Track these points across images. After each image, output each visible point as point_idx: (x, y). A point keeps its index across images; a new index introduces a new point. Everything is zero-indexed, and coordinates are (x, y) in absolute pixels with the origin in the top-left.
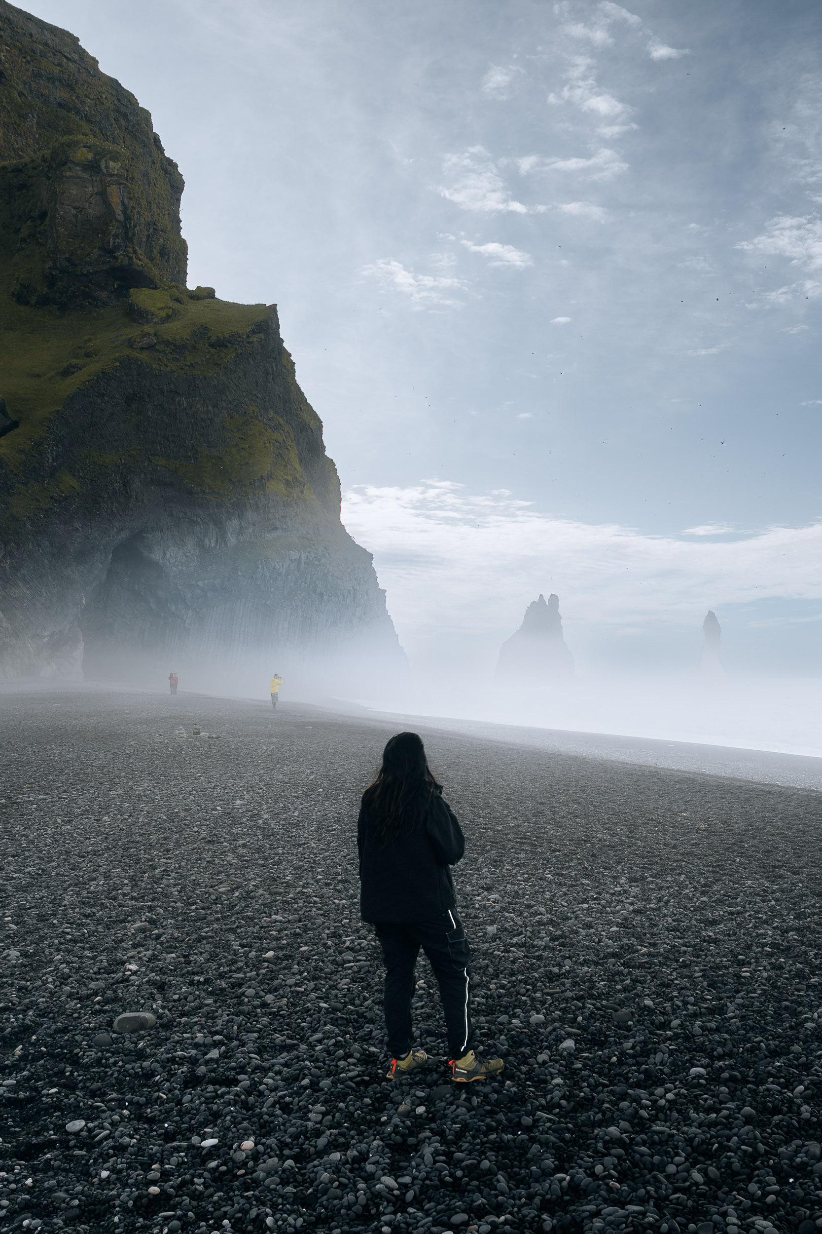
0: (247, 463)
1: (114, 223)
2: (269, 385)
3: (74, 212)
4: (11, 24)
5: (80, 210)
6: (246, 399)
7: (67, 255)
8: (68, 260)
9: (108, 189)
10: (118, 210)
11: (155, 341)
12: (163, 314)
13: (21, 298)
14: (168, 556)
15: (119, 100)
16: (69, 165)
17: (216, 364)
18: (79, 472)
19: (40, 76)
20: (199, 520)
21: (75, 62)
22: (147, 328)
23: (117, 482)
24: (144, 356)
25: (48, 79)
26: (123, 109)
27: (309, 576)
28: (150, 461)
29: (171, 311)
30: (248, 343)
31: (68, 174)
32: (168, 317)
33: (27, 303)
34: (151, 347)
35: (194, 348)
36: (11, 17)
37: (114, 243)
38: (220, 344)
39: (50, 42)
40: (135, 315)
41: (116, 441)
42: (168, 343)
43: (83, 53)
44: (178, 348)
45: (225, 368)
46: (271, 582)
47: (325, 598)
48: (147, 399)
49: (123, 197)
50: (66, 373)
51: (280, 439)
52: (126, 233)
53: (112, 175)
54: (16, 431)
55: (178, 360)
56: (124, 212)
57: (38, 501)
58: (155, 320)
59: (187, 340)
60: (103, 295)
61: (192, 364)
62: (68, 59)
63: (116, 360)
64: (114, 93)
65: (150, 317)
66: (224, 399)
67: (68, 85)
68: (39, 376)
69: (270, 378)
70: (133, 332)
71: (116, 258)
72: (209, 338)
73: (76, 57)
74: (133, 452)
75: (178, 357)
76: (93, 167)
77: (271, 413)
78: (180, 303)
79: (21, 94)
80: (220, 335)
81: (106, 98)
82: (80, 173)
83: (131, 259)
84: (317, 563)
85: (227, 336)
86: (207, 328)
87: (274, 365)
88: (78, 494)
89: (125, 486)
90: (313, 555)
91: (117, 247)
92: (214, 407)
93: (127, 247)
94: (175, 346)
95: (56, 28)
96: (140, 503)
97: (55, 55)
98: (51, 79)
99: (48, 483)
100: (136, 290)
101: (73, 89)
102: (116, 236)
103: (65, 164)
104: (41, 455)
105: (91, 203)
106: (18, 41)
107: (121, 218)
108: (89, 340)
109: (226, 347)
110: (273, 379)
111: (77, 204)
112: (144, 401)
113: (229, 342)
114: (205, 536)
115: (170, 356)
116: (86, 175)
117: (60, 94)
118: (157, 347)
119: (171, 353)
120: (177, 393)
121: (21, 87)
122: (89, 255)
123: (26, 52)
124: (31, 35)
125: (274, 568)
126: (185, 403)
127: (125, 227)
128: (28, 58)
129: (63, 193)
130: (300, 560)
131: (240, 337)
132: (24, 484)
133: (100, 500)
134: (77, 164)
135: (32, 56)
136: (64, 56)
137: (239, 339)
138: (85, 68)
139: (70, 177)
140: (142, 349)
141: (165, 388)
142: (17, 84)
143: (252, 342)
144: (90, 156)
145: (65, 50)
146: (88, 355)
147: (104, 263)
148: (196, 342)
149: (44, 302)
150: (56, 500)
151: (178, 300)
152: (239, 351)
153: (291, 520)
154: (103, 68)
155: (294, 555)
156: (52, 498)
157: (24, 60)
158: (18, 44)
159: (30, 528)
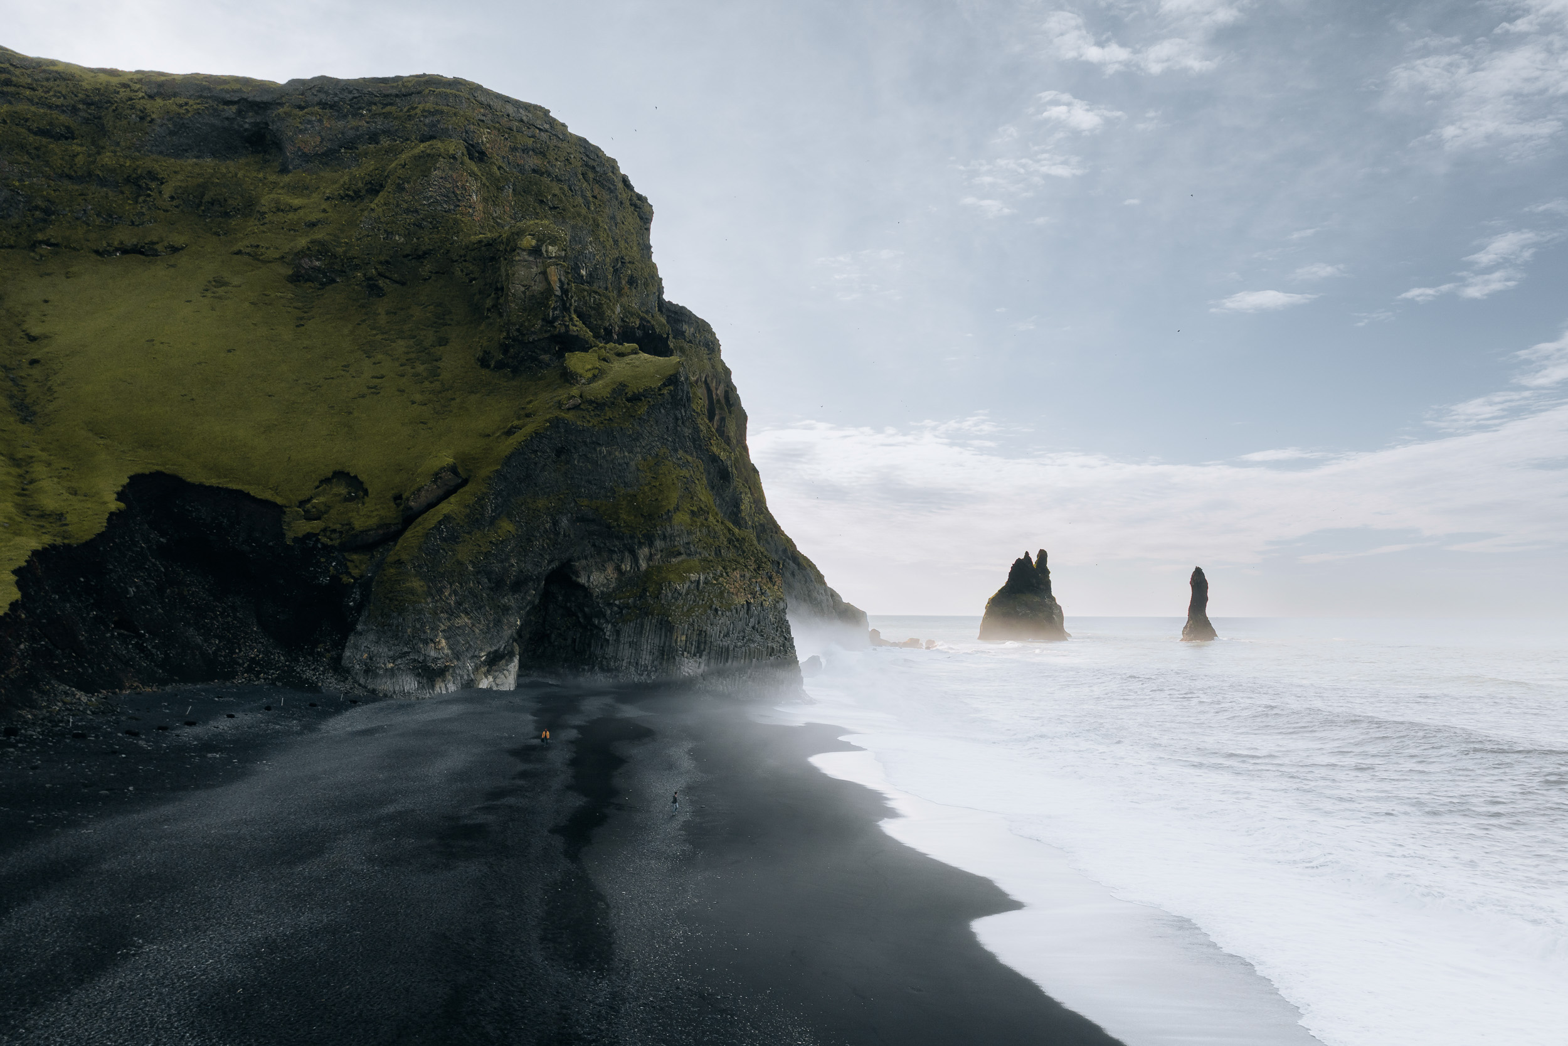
0: (657, 499)
1: (553, 298)
2: (679, 429)
3: (523, 289)
4: (491, 109)
5: (527, 287)
6: (658, 443)
7: (517, 327)
8: (518, 330)
9: (548, 270)
10: (556, 286)
11: (580, 401)
12: (590, 375)
13: (484, 362)
14: (591, 580)
15: (587, 156)
16: (517, 251)
17: (632, 416)
18: (515, 517)
19: (516, 149)
20: (616, 549)
21: (547, 131)
22: (575, 391)
23: (547, 522)
24: (569, 416)
25: (523, 151)
26: (591, 163)
27: (707, 594)
28: (576, 502)
29: (597, 371)
30: (660, 395)
31: (517, 258)
32: (595, 376)
33: (488, 366)
34: (576, 407)
35: (613, 403)
36: (491, 103)
37: (553, 314)
38: (636, 398)
39: (524, 118)
40: (568, 377)
41: (548, 487)
42: (591, 402)
43: (553, 122)
44: (598, 405)
45: (639, 419)
46: (673, 601)
47: (720, 613)
48: (573, 451)
49: (560, 275)
50: (510, 432)
51: (688, 475)
52: (564, 304)
53: (551, 258)
54: (466, 488)
55: (599, 416)
56: (561, 288)
57: (480, 546)
58: (583, 381)
59: (607, 397)
60: (546, 357)
61: (610, 418)
62: (540, 130)
63: (547, 421)
64: (582, 150)
65: (579, 378)
66: (638, 445)
67: (541, 153)
68: (489, 435)
69: (680, 422)
70: (562, 394)
71: (555, 327)
72: (626, 394)
73: (547, 126)
74: (562, 496)
75: (598, 413)
76: (536, 251)
77: (681, 452)
78: (607, 362)
79: (500, 168)
80: (636, 391)
81: (574, 157)
82: (526, 257)
83: (567, 327)
84: (715, 582)
85: (642, 391)
86: (625, 385)
87: (683, 411)
88: (513, 536)
89: (554, 524)
90: (711, 575)
91: (555, 319)
92: (629, 453)
93: (564, 317)
94: (597, 403)
95: (530, 105)
96: (567, 538)
97: (529, 128)
98: (525, 150)
99: (488, 530)
100: (570, 354)
101: (544, 156)
102: (555, 309)
103: (514, 250)
104: (482, 508)
105: (535, 281)
106: (498, 122)
107: (558, 293)
108: (530, 402)
109: (641, 400)
110: (683, 423)
111: (525, 283)
112: (571, 453)
113: (644, 396)
114: (621, 562)
115: (592, 413)
116: (531, 259)
117: (533, 161)
118: (582, 407)
119: (593, 410)
120: (599, 444)
121: (500, 163)
122: (534, 325)
123: (504, 131)
124: (508, 115)
125: (676, 589)
126: (605, 451)
127: (563, 300)
128: (506, 136)
129: (514, 275)
130: (698, 582)
131: (652, 391)
132: (469, 533)
133: (532, 538)
134: (524, 250)
135: (509, 134)
136: (537, 128)
137: (652, 393)
138: (555, 135)
139: (519, 261)
140: (569, 409)
141: (588, 440)
142: (497, 160)
143: (663, 394)
144: (534, 243)
145: (538, 123)
146: (528, 416)
147: (546, 331)
148: (615, 398)
149: (500, 366)
150: (494, 543)
151: (604, 360)
152: (652, 403)
153: (694, 546)
154: (571, 130)
155: (693, 576)
156: (491, 542)
157: (503, 138)
158: (497, 125)
159: (472, 569)
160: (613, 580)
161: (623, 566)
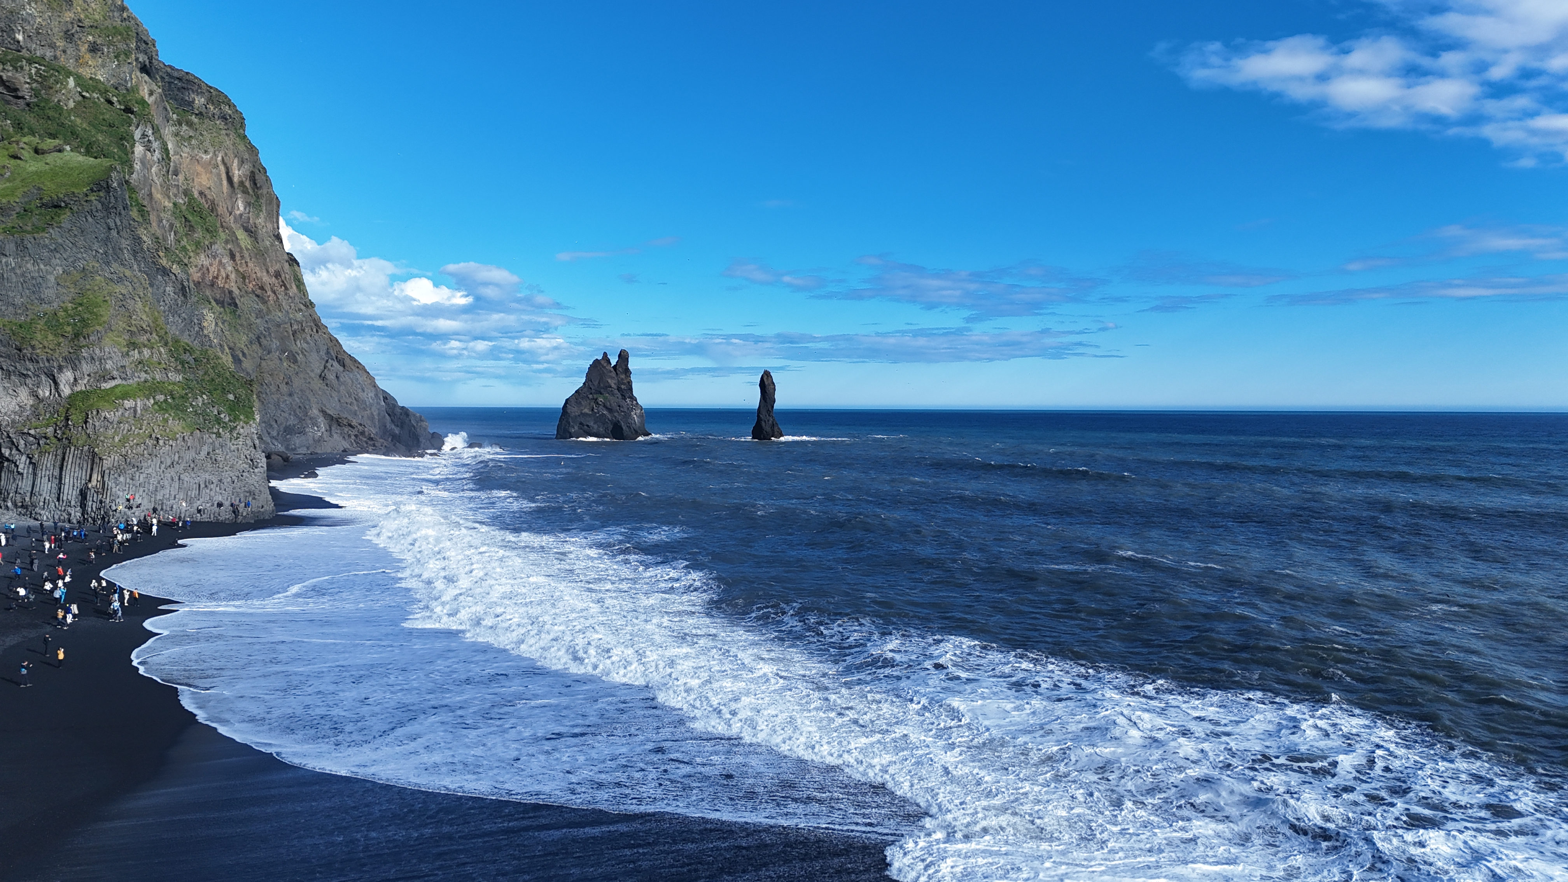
0: (82, 318)
2: (112, 239)
6: (85, 255)
20: (30, 373)
29: (6, 170)
30: (86, 201)
44: (4, 211)
45: (59, 228)
46: (102, 430)
47: (161, 442)
51: (124, 292)
55: (4, 223)
59: (15, 202)
66: (58, 256)
69: (114, 232)
72: (42, 199)
75: (4, 219)
77: (115, 265)
78: (20, 159)
80: (55, 196)
84: (156, 408)
85: (62, 196)
86: (41, 189)
87: (118, 220)
90: (152, 401)
92: (46, 265)
109: (61, 206)
110: (118, 233)
113: (64, 202)
114: (38, 387)
125: (105, 418)
130: (134, 409)
137: (75, 199)
143: (90, 201)
151: (17, 157)
152: (75, 210)
153: (132, 369)
160: (28, 408)
161: (41, 392)
